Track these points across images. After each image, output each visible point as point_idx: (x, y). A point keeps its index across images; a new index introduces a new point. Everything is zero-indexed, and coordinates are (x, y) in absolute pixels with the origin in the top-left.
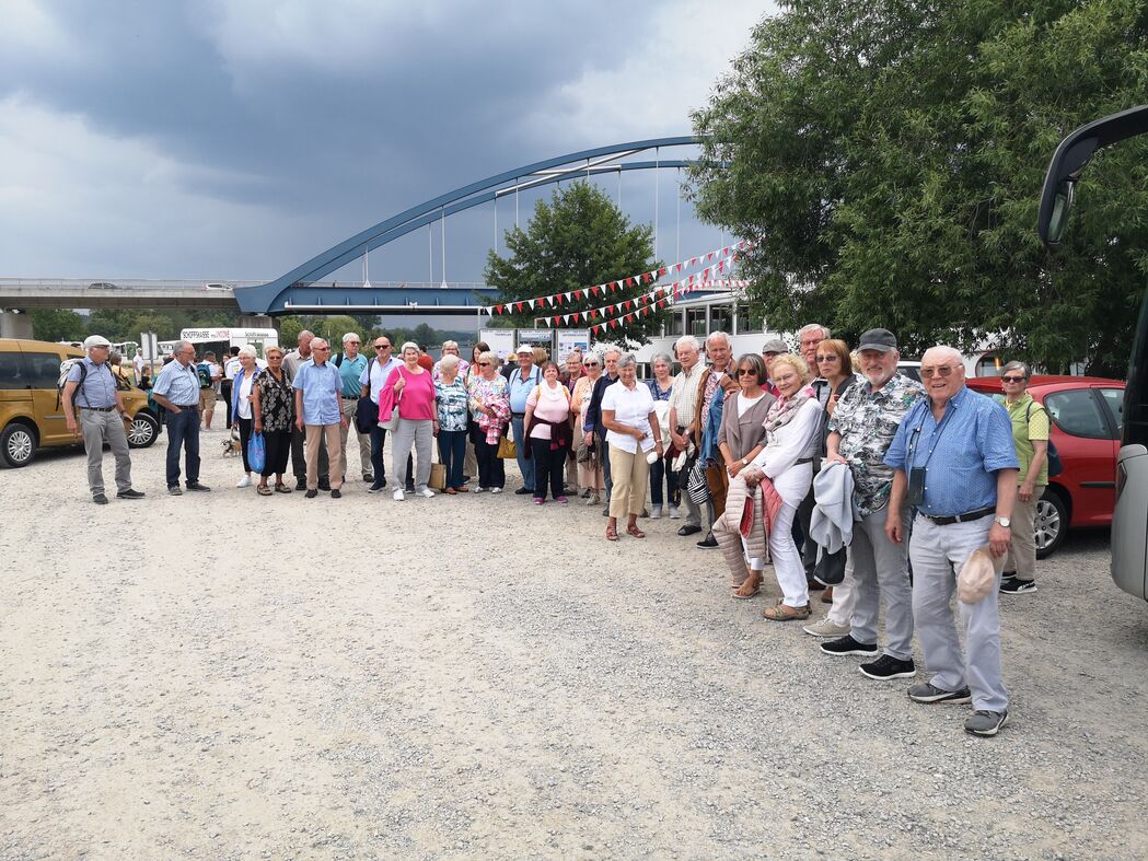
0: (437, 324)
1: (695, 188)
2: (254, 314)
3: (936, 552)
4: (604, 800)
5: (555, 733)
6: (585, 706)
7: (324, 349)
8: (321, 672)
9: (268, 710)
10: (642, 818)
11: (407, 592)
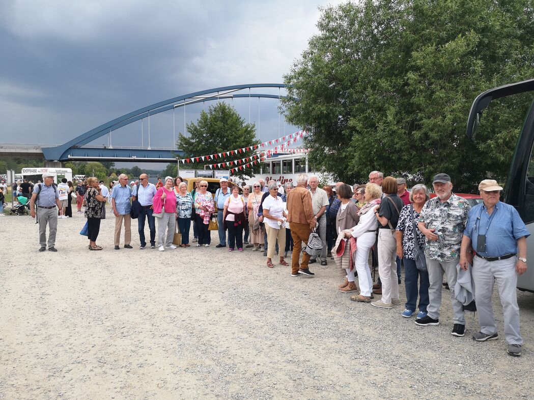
0: (142, 166)
1: (284, 108)
2: (52, 161)
3: (489, 274)
4: (325, 383)
5: (289, 355)
6: (296, 343)
7: (126, 180)
8: (165, 333)
9: (150, 352)
10: (346, 390)
11: (188, 294)
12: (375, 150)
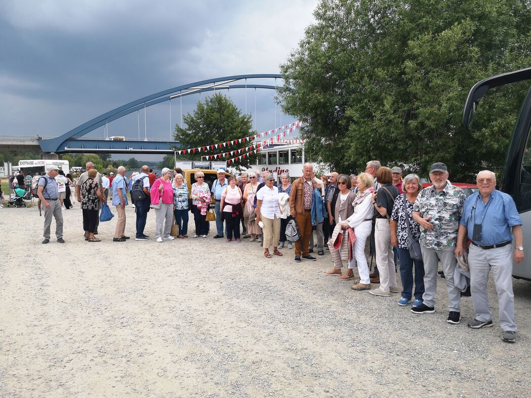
0: (139, 158)
1: (281, 99)
2: (49, 153)
3: (484, 262)
4: (323, 371)
5: (287, 343)
6: (294, 331)
8: (165, 322)
9: (149, 341)
10: (343, 377)
11: (186, 284)
12: (371, 140)
